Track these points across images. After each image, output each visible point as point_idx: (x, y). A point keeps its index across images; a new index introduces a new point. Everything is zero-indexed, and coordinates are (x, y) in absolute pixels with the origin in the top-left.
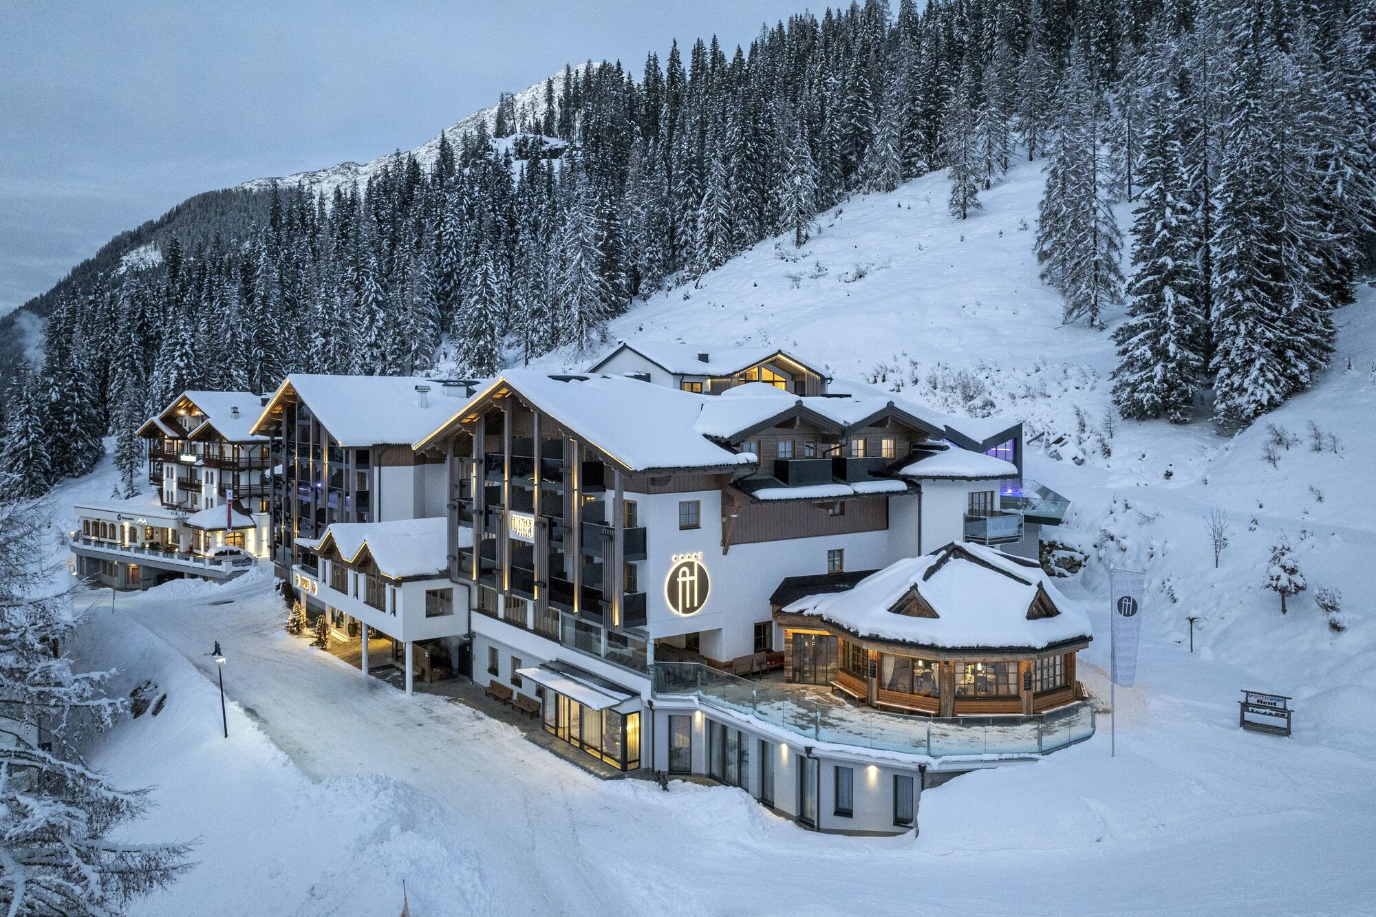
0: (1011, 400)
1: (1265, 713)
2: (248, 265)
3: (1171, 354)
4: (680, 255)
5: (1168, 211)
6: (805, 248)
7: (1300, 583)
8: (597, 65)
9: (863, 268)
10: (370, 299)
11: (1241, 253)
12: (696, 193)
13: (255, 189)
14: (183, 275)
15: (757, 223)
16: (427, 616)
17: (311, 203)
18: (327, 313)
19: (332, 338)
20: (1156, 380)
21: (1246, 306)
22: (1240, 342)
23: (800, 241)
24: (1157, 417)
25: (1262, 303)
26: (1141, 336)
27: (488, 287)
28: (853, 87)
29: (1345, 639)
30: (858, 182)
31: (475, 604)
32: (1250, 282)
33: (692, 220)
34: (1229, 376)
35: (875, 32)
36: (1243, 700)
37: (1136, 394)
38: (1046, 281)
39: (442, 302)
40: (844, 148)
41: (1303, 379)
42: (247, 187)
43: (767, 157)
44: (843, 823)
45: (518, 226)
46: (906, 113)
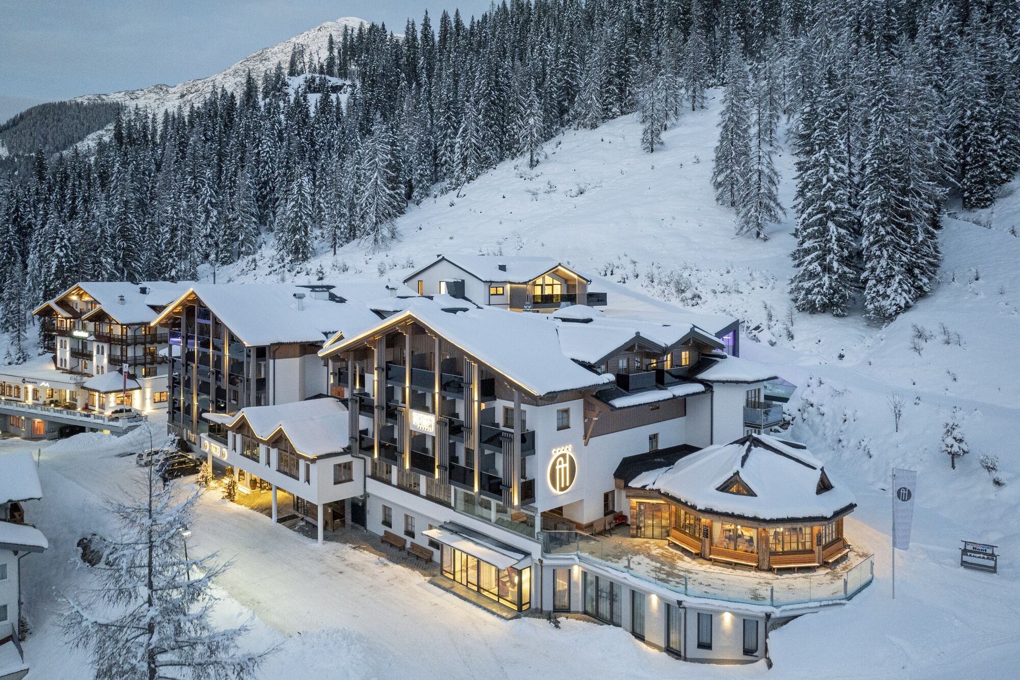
0: (713, 294)
1: (980, 557)
2: (104, 172)
3: (835, 270)
4: (441, 171)
5: (831, 170)
6: (537, 170)
7: (966, 450)
8: (367, 26)
9: (582, 186)
10: (206, 201)
11: (884, 202)
12: (453, 126)
13: (86, 103)
14: (49, 179)
15: (498, 149)
16: (335, 483)
17: (146, 122)
18: (175, 213)
19: (179, 232)
20: (825, 287)
21: (888, 238)
22: (883, 262)
23: (533, 164)
24: (824, 312)
25: (899, 237)
26: (813, 255)
27: (303, 195)
28: (565, 54)
29: (1005, 492)
30: (569, 120)
31: (369, 472)
32: (890, 221)
33: (450, 146)
34: (875, 286)
35: (577, 13)
36: (963, 548)
37: (810, 296)
38: (720, 202)
39: (260, 203)
40: (559, 96)
41: (925, 289)
42: (79, 100)
43: (505, 102)
44: (704, 654)
45: (317, 147)
46: (604, 74)
